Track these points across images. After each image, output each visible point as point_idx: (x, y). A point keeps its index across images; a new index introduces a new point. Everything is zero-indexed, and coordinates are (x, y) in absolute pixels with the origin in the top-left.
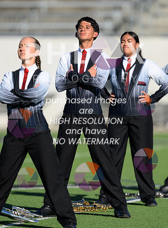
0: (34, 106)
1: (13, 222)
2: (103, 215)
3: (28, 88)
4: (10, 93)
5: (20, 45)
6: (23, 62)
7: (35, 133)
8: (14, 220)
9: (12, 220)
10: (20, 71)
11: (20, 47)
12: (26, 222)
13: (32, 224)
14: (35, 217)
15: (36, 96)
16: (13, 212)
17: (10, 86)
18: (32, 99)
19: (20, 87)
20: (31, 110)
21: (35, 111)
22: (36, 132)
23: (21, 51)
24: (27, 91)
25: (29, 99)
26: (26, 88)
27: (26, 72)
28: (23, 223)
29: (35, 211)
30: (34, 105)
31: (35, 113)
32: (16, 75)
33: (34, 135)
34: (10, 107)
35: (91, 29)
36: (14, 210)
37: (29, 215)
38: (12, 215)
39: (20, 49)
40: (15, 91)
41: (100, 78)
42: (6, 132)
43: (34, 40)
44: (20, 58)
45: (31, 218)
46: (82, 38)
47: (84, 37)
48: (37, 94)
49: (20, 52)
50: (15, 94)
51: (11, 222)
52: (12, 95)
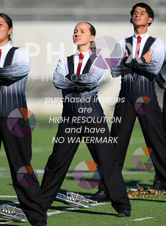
0: (89, 92)
2: (157, 201)
3: (83, 74)
4: (65, 78)
8: (68, 206)
9: (67, 206)
10: (75, 57)
11: (75, 33)
12: (81, 207)
13: (87, 210)
14: (90, 202)
15: (91, 82)
16: (68, 198)
17: (65, 71)
18: (86, 84)
19: (75, 73)
20: (86, 95)
24: (82, 76)
27: (81, 57)
28: (78, 209)
29: (89, 197)
30: (89, 90)
32: (70, 60)
34: (65, 92)
35: (146, 15)
36: (69, 196)
37: (84, 201)
38: (67, 201)
40: (70, 76)
41: (155, 64)
43: (89, 26)
45: (86, 204)
46: (137, 24)
47: (139, 23)
50: (70, 79)
51: (66, 207)
52: (67, 80)
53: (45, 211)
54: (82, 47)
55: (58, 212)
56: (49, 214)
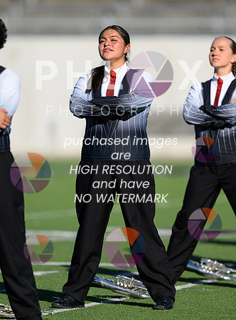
0: (230, 128)
1: (203, 279)
3: (222, 104)
4: (199, 110)
5: (212, 47)
6: (216, 71)
7: (231, 163)
9: (201, 277)
10: (212, 82)
11: (212, 51)
12: (220, 279)
13: (228, 282)
14: (231, 273)
15: (233, 115)
16: (203, 266)
17: (198, 101)
18: (227, 118)
19: (212, 103)
20: (226, 133)
21: (231, 134)
22: (233, 161)
23: (213, 55)
24: (221, 108)
25: (224, 119)
26: (219, 104)
27: (220, 83)
28: (216, 281)
29: (231, 265)
30: (230, 126)
31: (232, 138)
32: (206, 86)
33: (230, 166)
34: (199, 129)
36: (204, 264)
37: (224, 270)
38: (201, 270)
39: (212, 53)
40: (205, 108)
42: (194, 161)
43: (231, 42)
44: (211, 65)
45: (226, 274)
48: (234, 112)
49: (211, 57)
50: (205, 112)
51: (200, 279)
52: (202, 113)
53: (173, 283)
54: (221, 70)
55: (190, 285)
56: (178, 288)
